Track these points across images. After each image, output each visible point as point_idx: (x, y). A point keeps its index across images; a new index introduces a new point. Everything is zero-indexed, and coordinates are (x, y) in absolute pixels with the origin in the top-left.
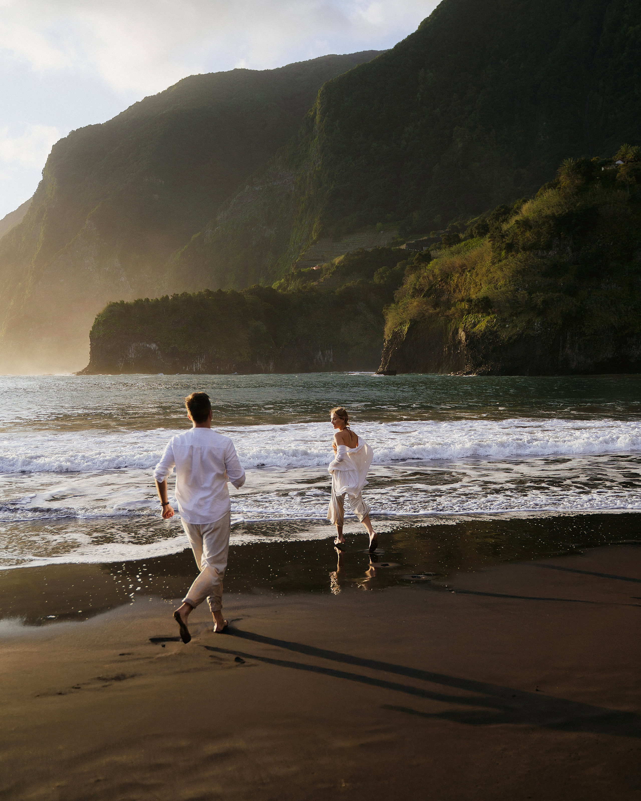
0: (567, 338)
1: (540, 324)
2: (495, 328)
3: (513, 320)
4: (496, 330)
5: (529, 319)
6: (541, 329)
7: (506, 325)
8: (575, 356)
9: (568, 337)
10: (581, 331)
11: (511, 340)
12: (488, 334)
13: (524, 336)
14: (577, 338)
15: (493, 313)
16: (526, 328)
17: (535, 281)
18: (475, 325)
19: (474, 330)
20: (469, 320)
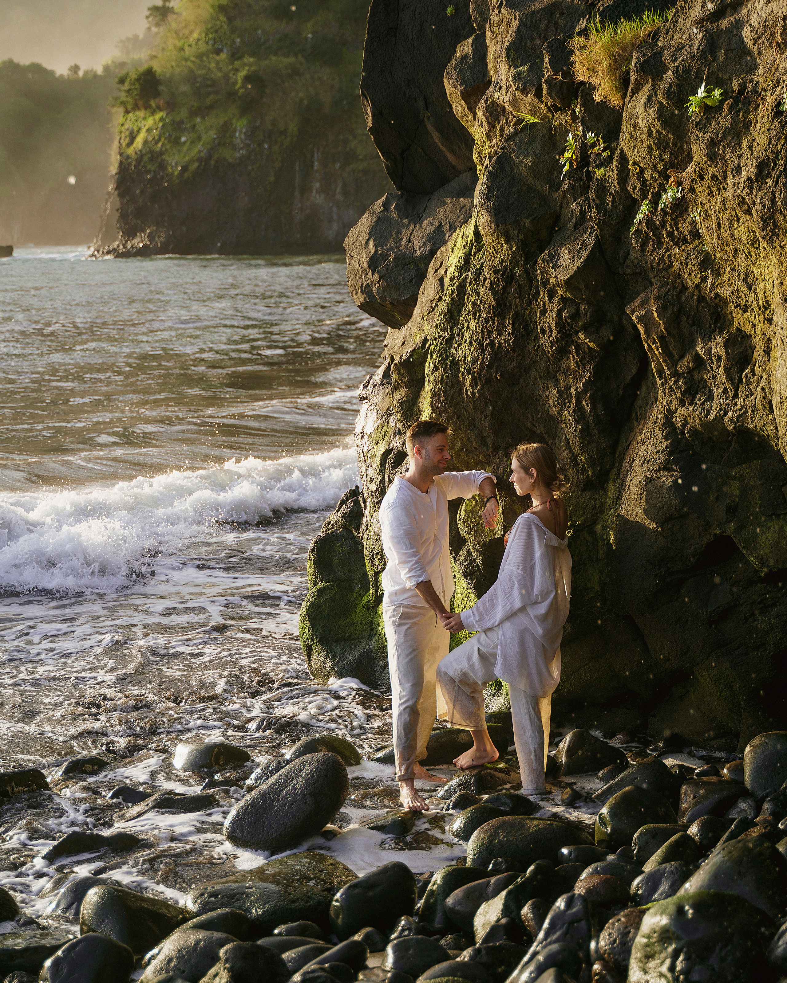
0: (312, 166)
1: (245, 133)
2: (160, 145)
3: (194, 126)
4: (161, 149)
5: (226, 123)
6: (249, 145)
7: (180, 138)
8: (335, 209)
9: (316, 164)
10: (348, 149)
11: (186, 175)
12: (146, 158)
13: (212, 162)
14: (337, 166)
15: (160, 109)
16: (219, 144)
17: (256, 30)
18: (132, 138)
19: (130, 151)
20: (126, 127)
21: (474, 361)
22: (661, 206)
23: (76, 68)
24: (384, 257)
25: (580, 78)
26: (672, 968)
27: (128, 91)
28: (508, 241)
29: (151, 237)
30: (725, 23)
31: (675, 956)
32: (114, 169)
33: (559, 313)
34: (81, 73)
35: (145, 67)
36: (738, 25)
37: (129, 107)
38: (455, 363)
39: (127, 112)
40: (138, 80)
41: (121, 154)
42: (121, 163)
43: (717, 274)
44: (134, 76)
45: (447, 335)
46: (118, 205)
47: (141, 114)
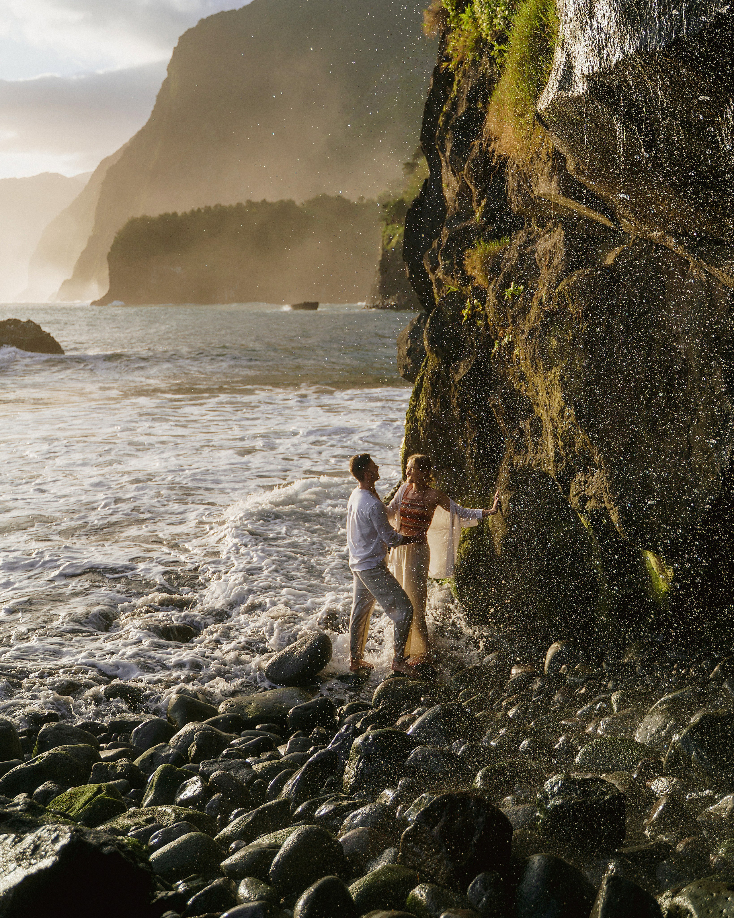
12: (397, 252)
18: (390, 240)
19: (389, 247)
20: (387, 233)
21: (424, 420)
22: (503, 344)
23: (362, 198)
24: (415, 350)
25: (469, 273)
26: (357, 767)
27: (389, 212)
28: (437, 356)
29: (399, 299)
30: (529, 249)
31: (360, 761)
32: (380, 258)
33: (458, 399)
34: (365, 201)
35: (400, 198)
36: (534, 252)
37: (389, 222)
38: (417, 420)
39: (387, 225)
40: (394, 206)
41: (383, 249)
42: (383, 255)
43: (527, 385)
44: (392, 203)
45: (414, 403)
46: (380, 280)
47: (396, 226)
